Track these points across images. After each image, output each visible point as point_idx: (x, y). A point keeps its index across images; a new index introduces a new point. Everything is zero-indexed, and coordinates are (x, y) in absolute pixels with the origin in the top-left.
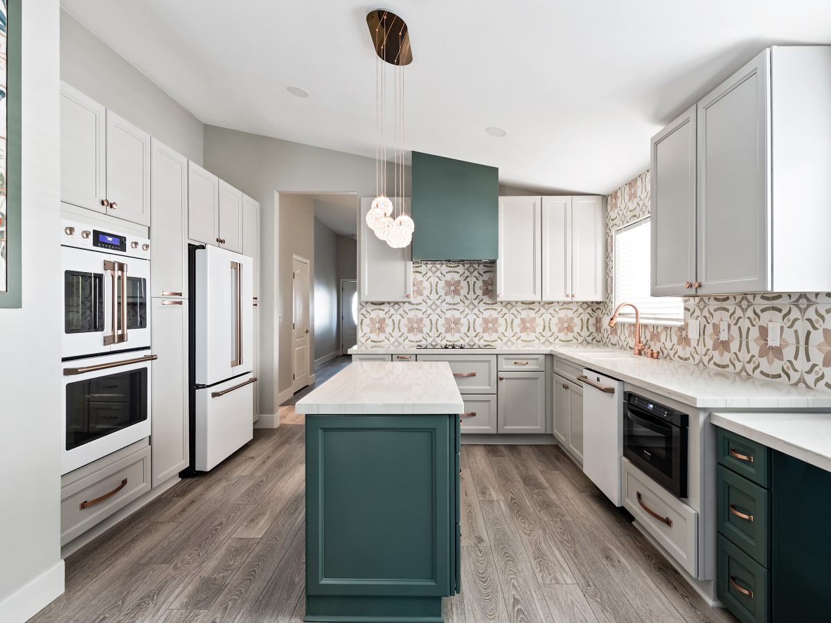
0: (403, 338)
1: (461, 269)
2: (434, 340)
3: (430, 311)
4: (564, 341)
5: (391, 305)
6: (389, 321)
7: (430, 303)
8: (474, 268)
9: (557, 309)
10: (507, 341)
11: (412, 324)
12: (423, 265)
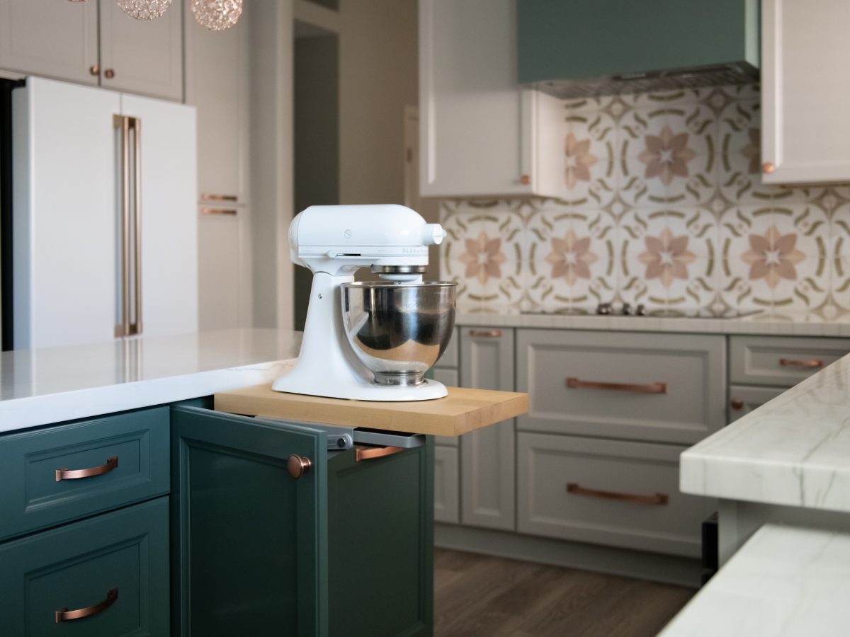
0: (540, 290)
1: (688, 103)
2: (618, 296)
3: (607, 220)
5: (514, 204)
6: (507, 249)
7: (607, 197)
8: (725, 95)
10: (825, 303)
11: (563, 255)
12: (588, 99)
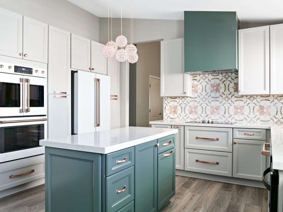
0: (186, 117)
1: (220, 77)
2: (204, 118)
3: (201, 102)
5: (181, 98)
6: (179, 108)
7: (202, 97)
8: (229, 75)
10: (251, 121)
11: (192, 109)
12: (197, 75)
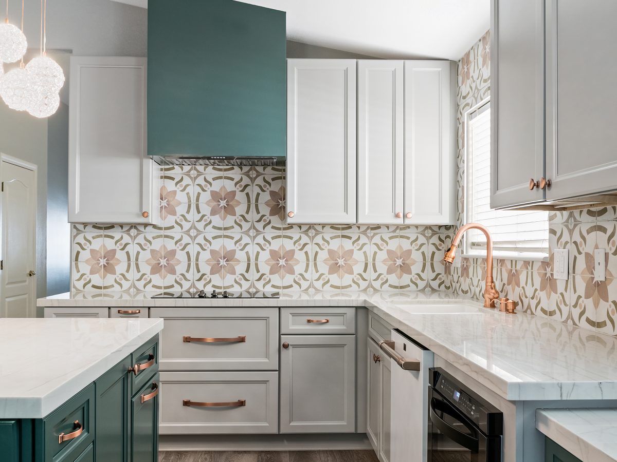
0: (143, 282)
1: (236, 173)
2: (193, 286)
3: (186, 239)
4: (396, 287)
5: (125, 228)
6: (121, 255)
7: (187, 226)
8: (257, 171)
9: (386, 237)
10: (309, 287)
11: (159, 260)
12: (176, 167)
